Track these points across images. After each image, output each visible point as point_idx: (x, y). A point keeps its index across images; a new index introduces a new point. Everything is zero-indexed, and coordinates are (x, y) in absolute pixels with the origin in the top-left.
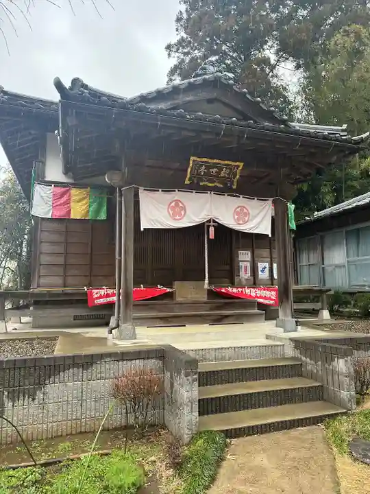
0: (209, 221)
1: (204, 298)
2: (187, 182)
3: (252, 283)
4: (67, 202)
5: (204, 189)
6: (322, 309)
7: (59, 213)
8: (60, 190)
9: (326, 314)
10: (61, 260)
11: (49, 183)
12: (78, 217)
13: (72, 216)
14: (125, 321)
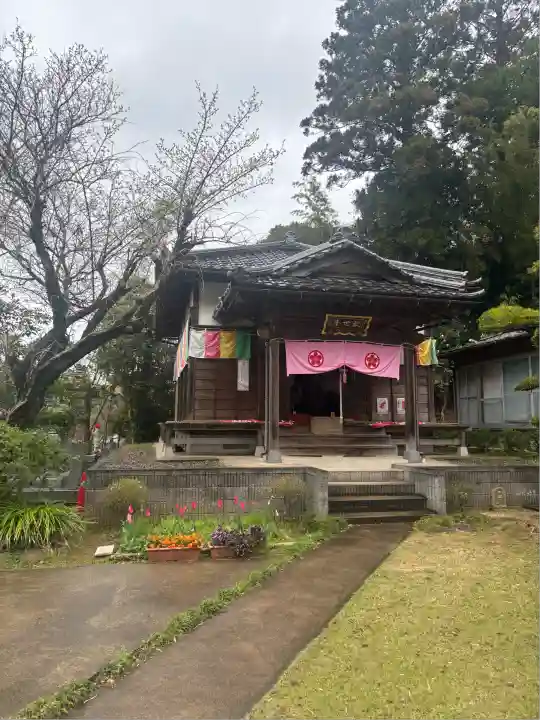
0: (343, 367)
1: (339, 431)
2: (323, 332)
3: (390, 418)
4: (218, 344)
5: (340, 338)
6: (460, 446)
7: (211, 354)
8: (211, 334)
9: (464, 451)
10: (212, 396)
11: (202, 328)
12: (227, 357)
13: (222, 356)
14: (273, 448)
